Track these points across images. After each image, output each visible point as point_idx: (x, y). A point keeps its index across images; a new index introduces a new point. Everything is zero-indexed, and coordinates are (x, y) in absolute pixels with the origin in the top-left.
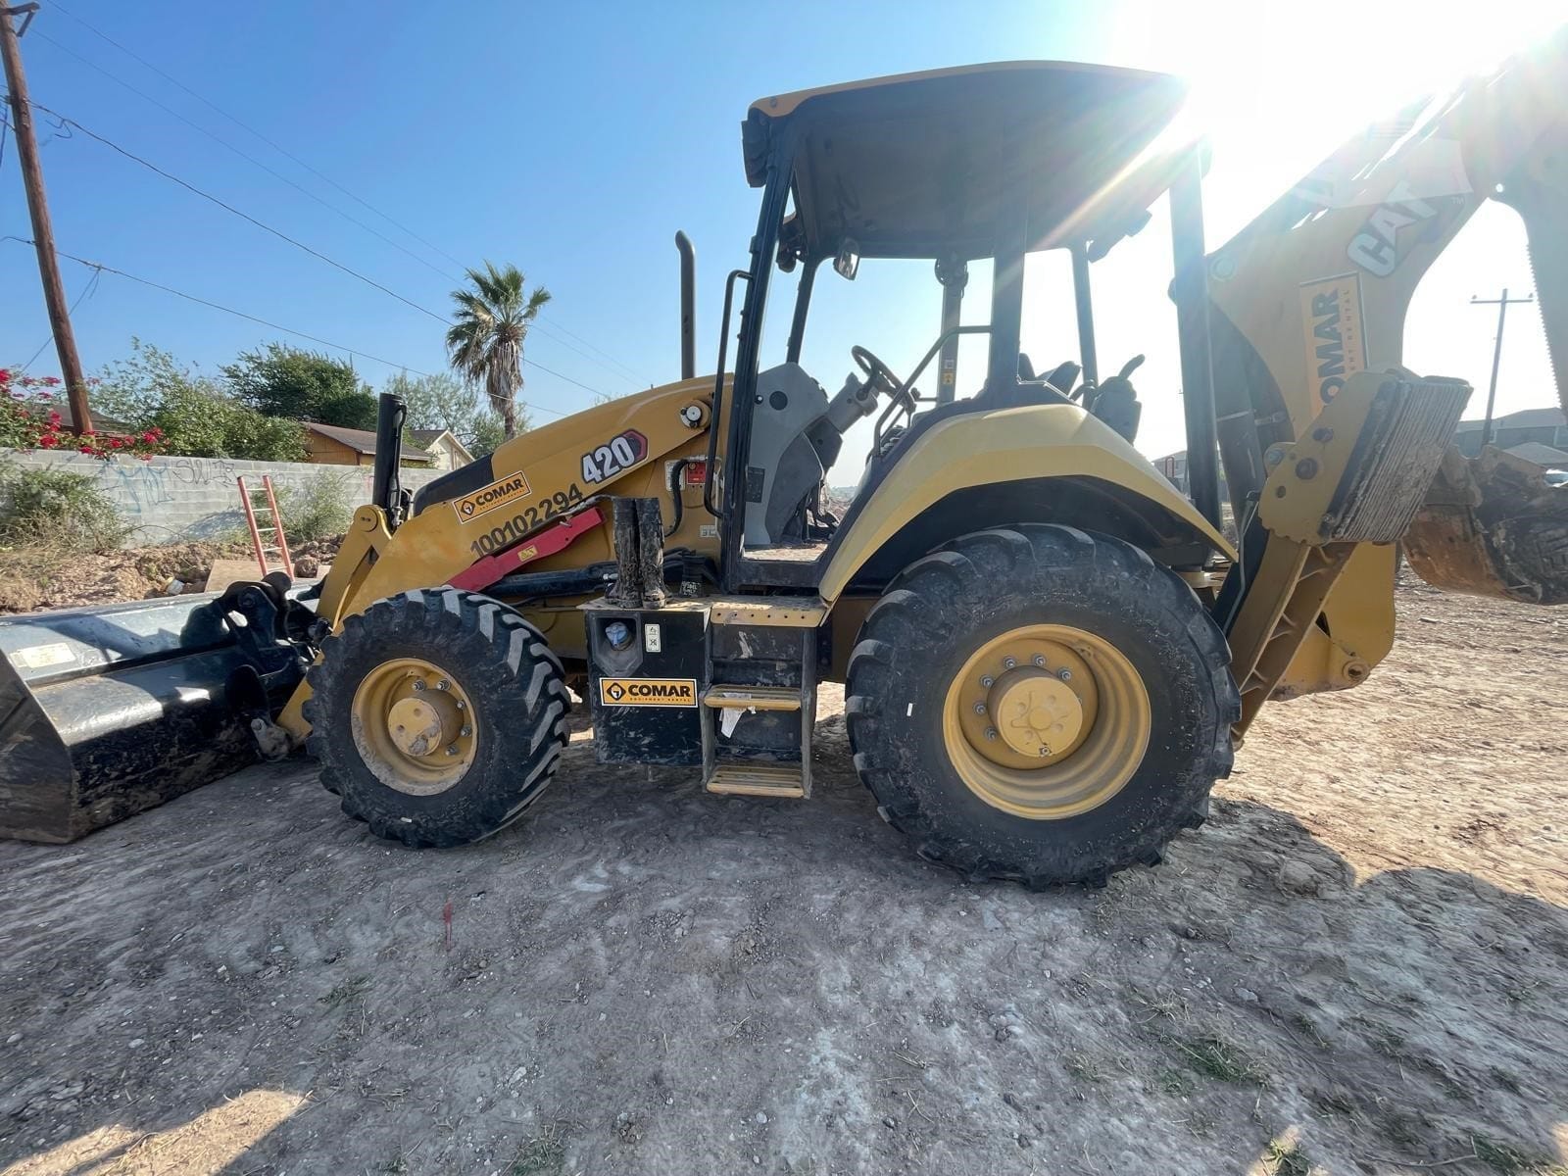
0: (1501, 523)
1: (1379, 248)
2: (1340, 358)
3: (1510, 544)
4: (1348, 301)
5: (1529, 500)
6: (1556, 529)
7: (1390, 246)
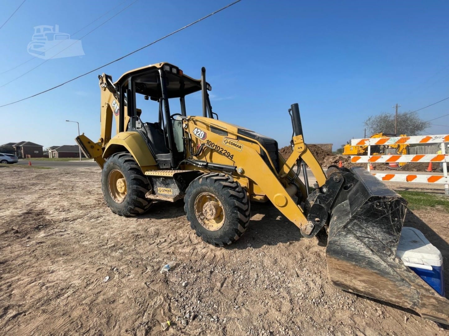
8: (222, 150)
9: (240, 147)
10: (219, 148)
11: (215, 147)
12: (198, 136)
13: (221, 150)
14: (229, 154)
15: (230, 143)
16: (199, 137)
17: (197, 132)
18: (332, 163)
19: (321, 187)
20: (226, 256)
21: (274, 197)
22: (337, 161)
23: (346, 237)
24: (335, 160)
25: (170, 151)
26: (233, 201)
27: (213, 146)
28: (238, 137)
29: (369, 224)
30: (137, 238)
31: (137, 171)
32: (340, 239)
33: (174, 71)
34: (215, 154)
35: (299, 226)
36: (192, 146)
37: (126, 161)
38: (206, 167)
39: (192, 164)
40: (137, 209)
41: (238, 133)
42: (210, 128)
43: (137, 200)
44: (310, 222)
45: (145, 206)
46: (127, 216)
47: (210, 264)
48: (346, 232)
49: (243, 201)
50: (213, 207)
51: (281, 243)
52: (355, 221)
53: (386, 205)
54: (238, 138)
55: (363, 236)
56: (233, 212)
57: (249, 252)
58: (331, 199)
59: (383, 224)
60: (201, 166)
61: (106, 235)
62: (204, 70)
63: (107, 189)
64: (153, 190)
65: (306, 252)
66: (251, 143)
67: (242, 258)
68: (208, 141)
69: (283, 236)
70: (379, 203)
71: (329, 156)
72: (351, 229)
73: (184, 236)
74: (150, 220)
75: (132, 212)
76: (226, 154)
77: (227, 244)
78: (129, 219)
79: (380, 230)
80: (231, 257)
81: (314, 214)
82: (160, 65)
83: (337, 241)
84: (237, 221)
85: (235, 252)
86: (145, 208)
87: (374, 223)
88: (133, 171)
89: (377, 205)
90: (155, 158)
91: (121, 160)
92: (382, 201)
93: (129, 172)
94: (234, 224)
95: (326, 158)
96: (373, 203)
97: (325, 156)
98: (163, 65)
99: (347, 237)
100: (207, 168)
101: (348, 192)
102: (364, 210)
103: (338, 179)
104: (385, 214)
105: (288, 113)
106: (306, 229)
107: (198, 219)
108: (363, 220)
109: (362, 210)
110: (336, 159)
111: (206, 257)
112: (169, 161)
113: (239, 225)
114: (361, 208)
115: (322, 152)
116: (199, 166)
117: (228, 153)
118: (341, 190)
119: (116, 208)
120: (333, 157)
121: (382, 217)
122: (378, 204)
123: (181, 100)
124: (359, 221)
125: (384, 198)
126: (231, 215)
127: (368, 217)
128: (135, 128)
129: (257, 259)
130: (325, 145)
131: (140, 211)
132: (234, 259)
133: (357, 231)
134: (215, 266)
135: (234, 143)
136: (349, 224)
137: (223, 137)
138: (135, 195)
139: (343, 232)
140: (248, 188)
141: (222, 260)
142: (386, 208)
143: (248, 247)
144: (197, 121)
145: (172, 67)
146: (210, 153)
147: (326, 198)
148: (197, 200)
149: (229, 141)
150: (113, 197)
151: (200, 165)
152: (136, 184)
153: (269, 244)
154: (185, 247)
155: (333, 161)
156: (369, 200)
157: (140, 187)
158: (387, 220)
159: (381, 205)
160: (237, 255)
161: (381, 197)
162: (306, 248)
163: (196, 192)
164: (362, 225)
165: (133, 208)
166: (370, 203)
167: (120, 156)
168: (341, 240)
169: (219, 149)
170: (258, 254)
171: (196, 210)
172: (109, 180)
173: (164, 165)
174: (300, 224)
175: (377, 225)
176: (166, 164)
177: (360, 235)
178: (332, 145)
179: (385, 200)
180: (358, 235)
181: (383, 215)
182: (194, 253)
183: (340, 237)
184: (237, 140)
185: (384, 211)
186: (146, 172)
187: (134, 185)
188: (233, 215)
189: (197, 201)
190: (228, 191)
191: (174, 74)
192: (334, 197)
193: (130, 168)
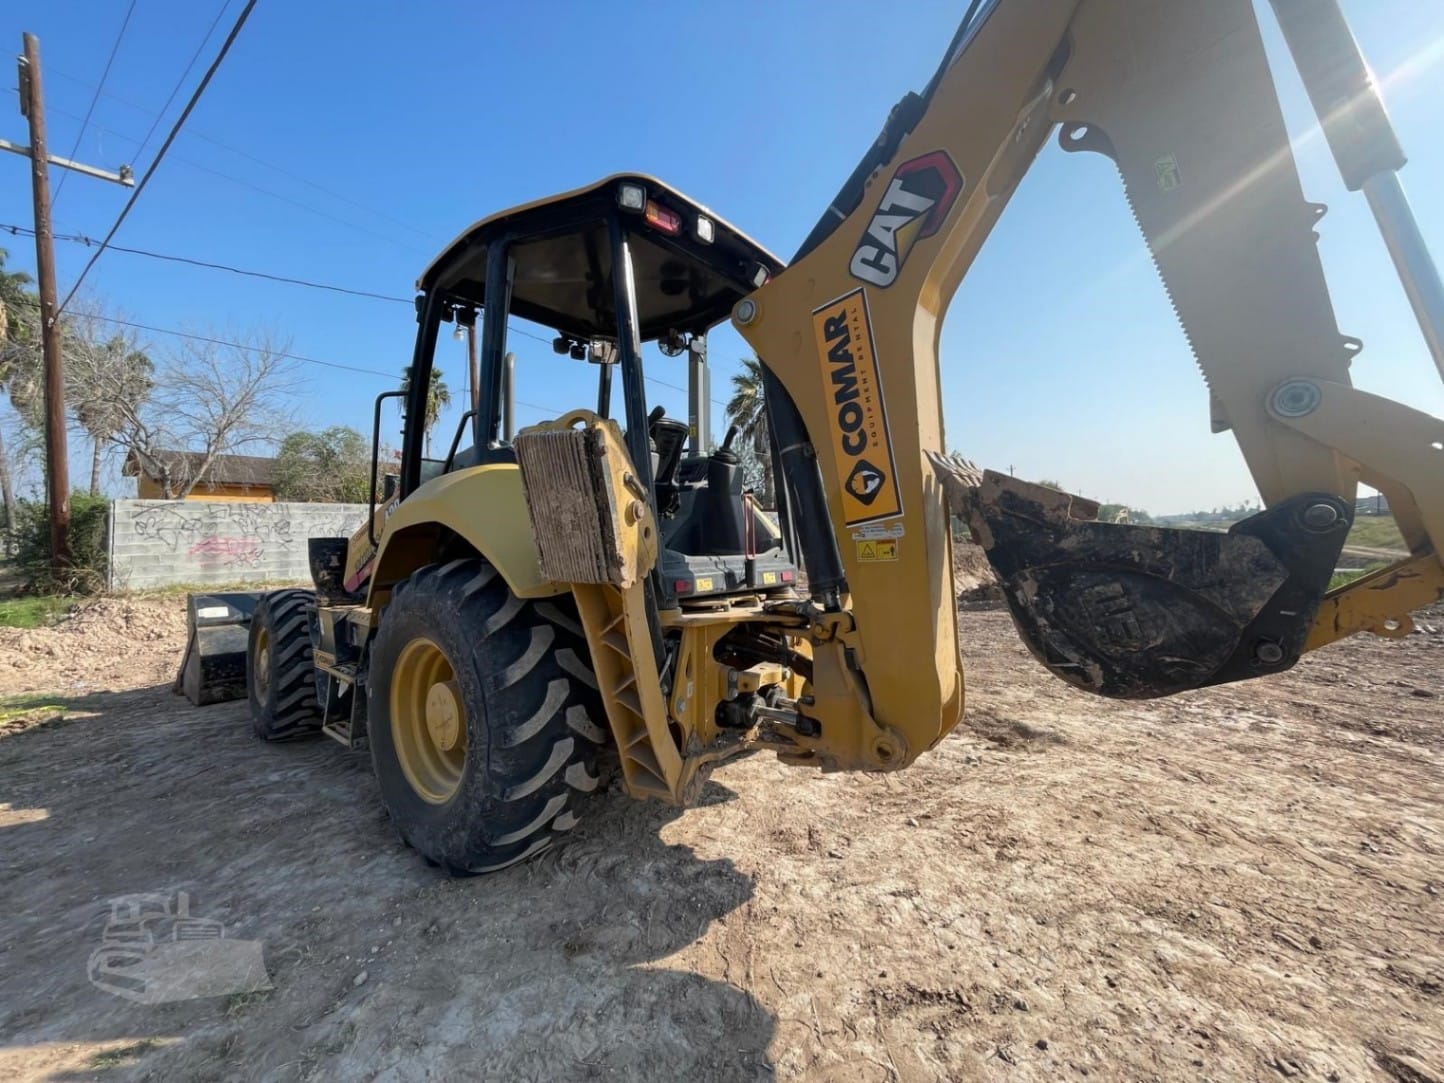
0: (1027, 573)
1: (879, 257)
2: (854, 381)
3: (1046, 602)
4: (855, 320)
5: (1058, 540)
6: (1105, 583)
7: (890, 251)
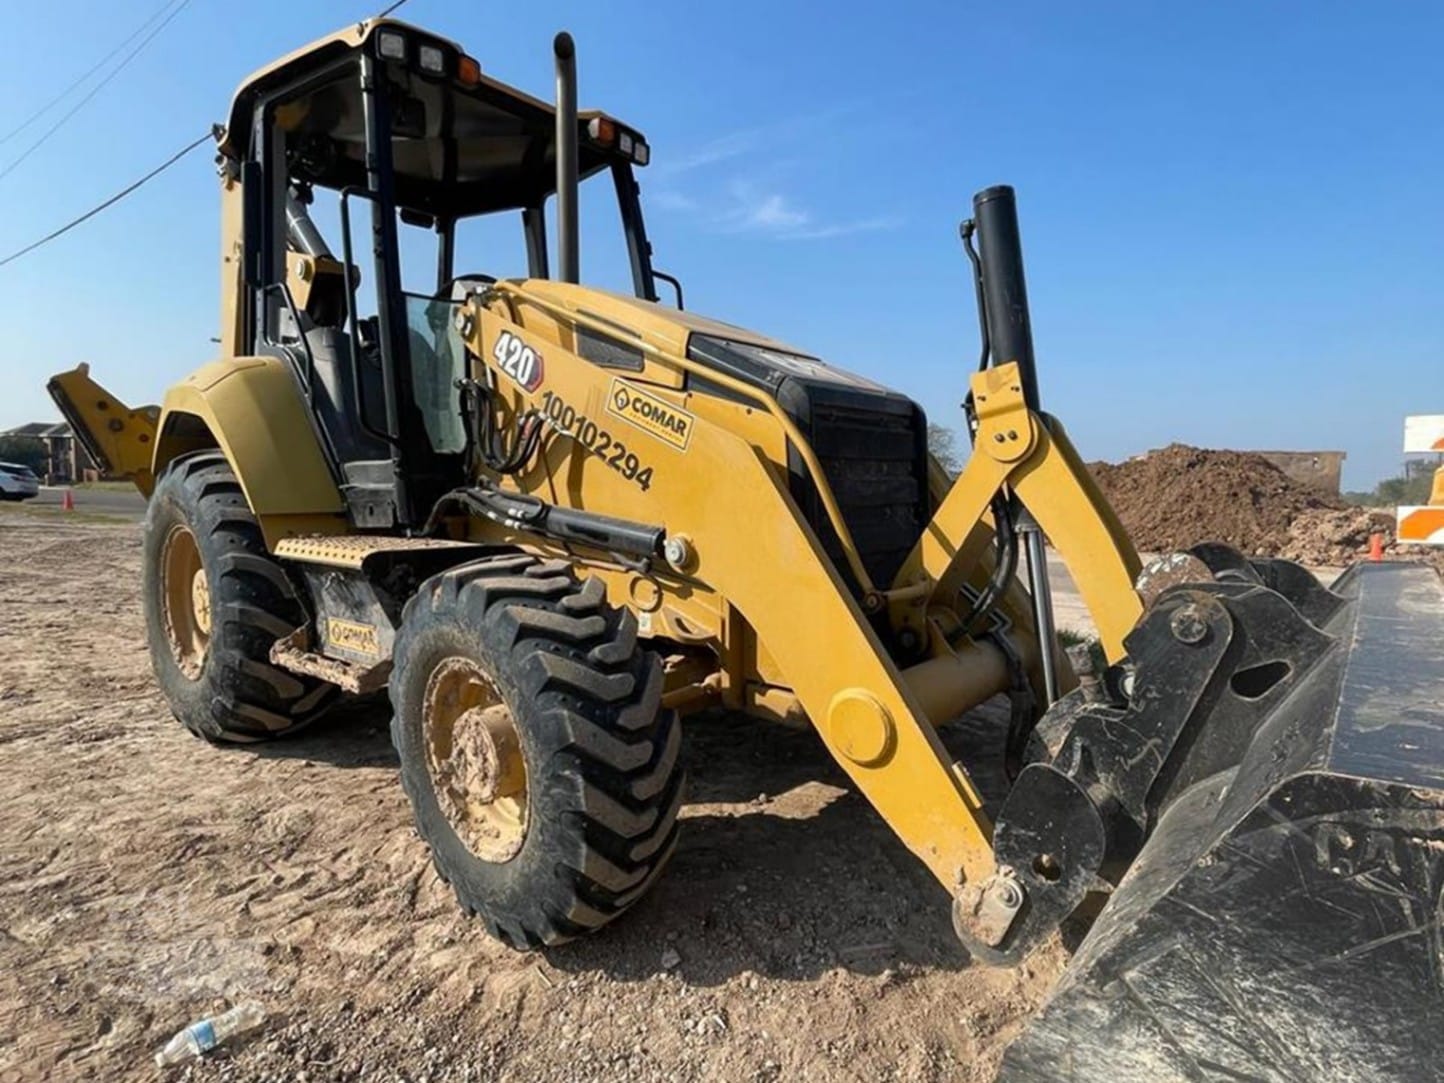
8: (605, 440)
9: (681, 427)
10: (591, 431)
11: (576, 426)
12: (512, 372)
13: (600, 441)
14: (632, 463)
15: (638, 405)
16: (515, 377)
17: (509, 354)
18: (1330, 543)
19: (1114, 667)
20: (535, 1004)
21: (833, 706)
22: (1359, 538)
23: (1109, 1042)
24: (1346, 531)
25: (392, 447)
26: (555, 717)
27: (567, 423)
28: (687, 374)
29: (1273, 982)
30: (189, 853)
31: (249, 533)
32: (1072, 1044)
33: (432, 59)
34: (592, 465)
35: (950, 882)
36: (500, 426)
37: (211, 489)
38: (538, 525)
39: (482, 510)
40: (248, 710)
41: (689, 355)
42: (575, 335)
43: (247, 670)
44: (1005, 869)
45: (295, 700)
46: (221, 743)
47: (429, 1044)
48: (1112, 1007)
49: (621, 721)
50: (487, 738)
51: (842, 972)
52: (1178, 943)
53: (1406, 856)
54: (689, 381)
55: (1225, 1062)
56: (557, 779)
57: (653, 998)
58: (1151, 743)
59: (1383, 1002)
60: (517, 524)
61: (66, 827)
62: (564, 49)
63: (159, 615)
64: (313, 629)
65: (973, 1045)
66: (744, 408)
67: (607, 1032)
68: (548, 395)
69: (881, 924)
70: (1358, 831)
71: (1319, 512)
72: (1146, 999)
73: (400, 865)
74: (309, 765)
75: (231, 722)
76: (621, 463)
77: (540, 941)
78: (223, 753)
79: (1358, 1045)
80: (552, 1016)
81: (1026, 827)
82: (361, 33)
83: (1055, 1059)
84: (574, 824)
85: (587, 988)
86: (295, 709)
87: (1314, 978)
88: (235, 536)
89: (1335, 848)
90: (339, 477)
91: (195, 483)
92: (1376, 818)
93: (215, 536)
94: (561, 839)
95: (1303, 519)
96: (1311, 830)
97: (1297, 509)
98: (372, 33)
99: (1120, 1044)
100: (544, 535)
101: (1261, 711)
102: (1242, 875)
103: (1197, 627)
104: (1403, 926)
105: (962, 242)
106: (976, 911)
107: (436, 789)
108: (1229, 943)
109: (1224, 865)
110: (1354, 526)
111: (432, 998)
112: (389, 492)
113: (584, 849)
114: (1217, 854)
115: (1285, 489)
116: (509, 522)
117: (631, 456)
118: (1213, 690)
119: (180, 700)
120: (1336, 514)
121: (1374, 943)
122: (1349, 842)
123: (527, 218)
124: (1201, 945)
125: (1397, 797)
126: (548, 788)
127: (1270, 924)
128: (275, 339)
129: (677, 1052)
130: (1304, 456)
131: (271, 721)
132: (565, 1029)
133: (1180, 1013)
134: (448, 1061)
135: (654, 404)
136: (1134, 952)
137: (609, 380)
138: (237, 645)
139: (1091, 1006)
140: (727, 645)
141: (501, 1028)
142: (1410, 879)
143: (660, 970)
144: (521, 300)
145: (416, 39)
146: (569, 459)
147: (1124, 735)
148: (430, 694)
149: (633, 395)
150: (178, 650)
151: (515, 519)
152: (243, 596)
153: (777, 968)
154: (368, 928)
155: (1337, 537)
156: (1276, 800)
157: (259, 610)
158: (1413, 977)
159: (1371, 854)
160: (588, 1009)
161: (1367, 788)
162: (984, 1017)
163: (422, 650)
164: (1217, 983)
165: (229, 706)
166: (1284, 829)
167: (194, 468)
168: (1077, 1054)
169: (594, 436)
170: (690, 1023)
171: (432, 745)
172: (166, 573)
173: (371, 512)
174: (958, 876)
175: (1335, 1004)
176: (376, 511)
177: (1207, 1053)
178: (1344, 456)
179: (1407, 819)
180: (1187, 1047)
181: (1380, 935)
182: (386, 967)
183: (1077, 1037)
184: (683, 395)
185: (1394, 902)
186: (283, 543)
187: (232, 601)
188: (554, 791)
189: (433, 699)
190: (536, 658)
191: (428, 76)
192: (1170, 733)
193: (219, 520)
